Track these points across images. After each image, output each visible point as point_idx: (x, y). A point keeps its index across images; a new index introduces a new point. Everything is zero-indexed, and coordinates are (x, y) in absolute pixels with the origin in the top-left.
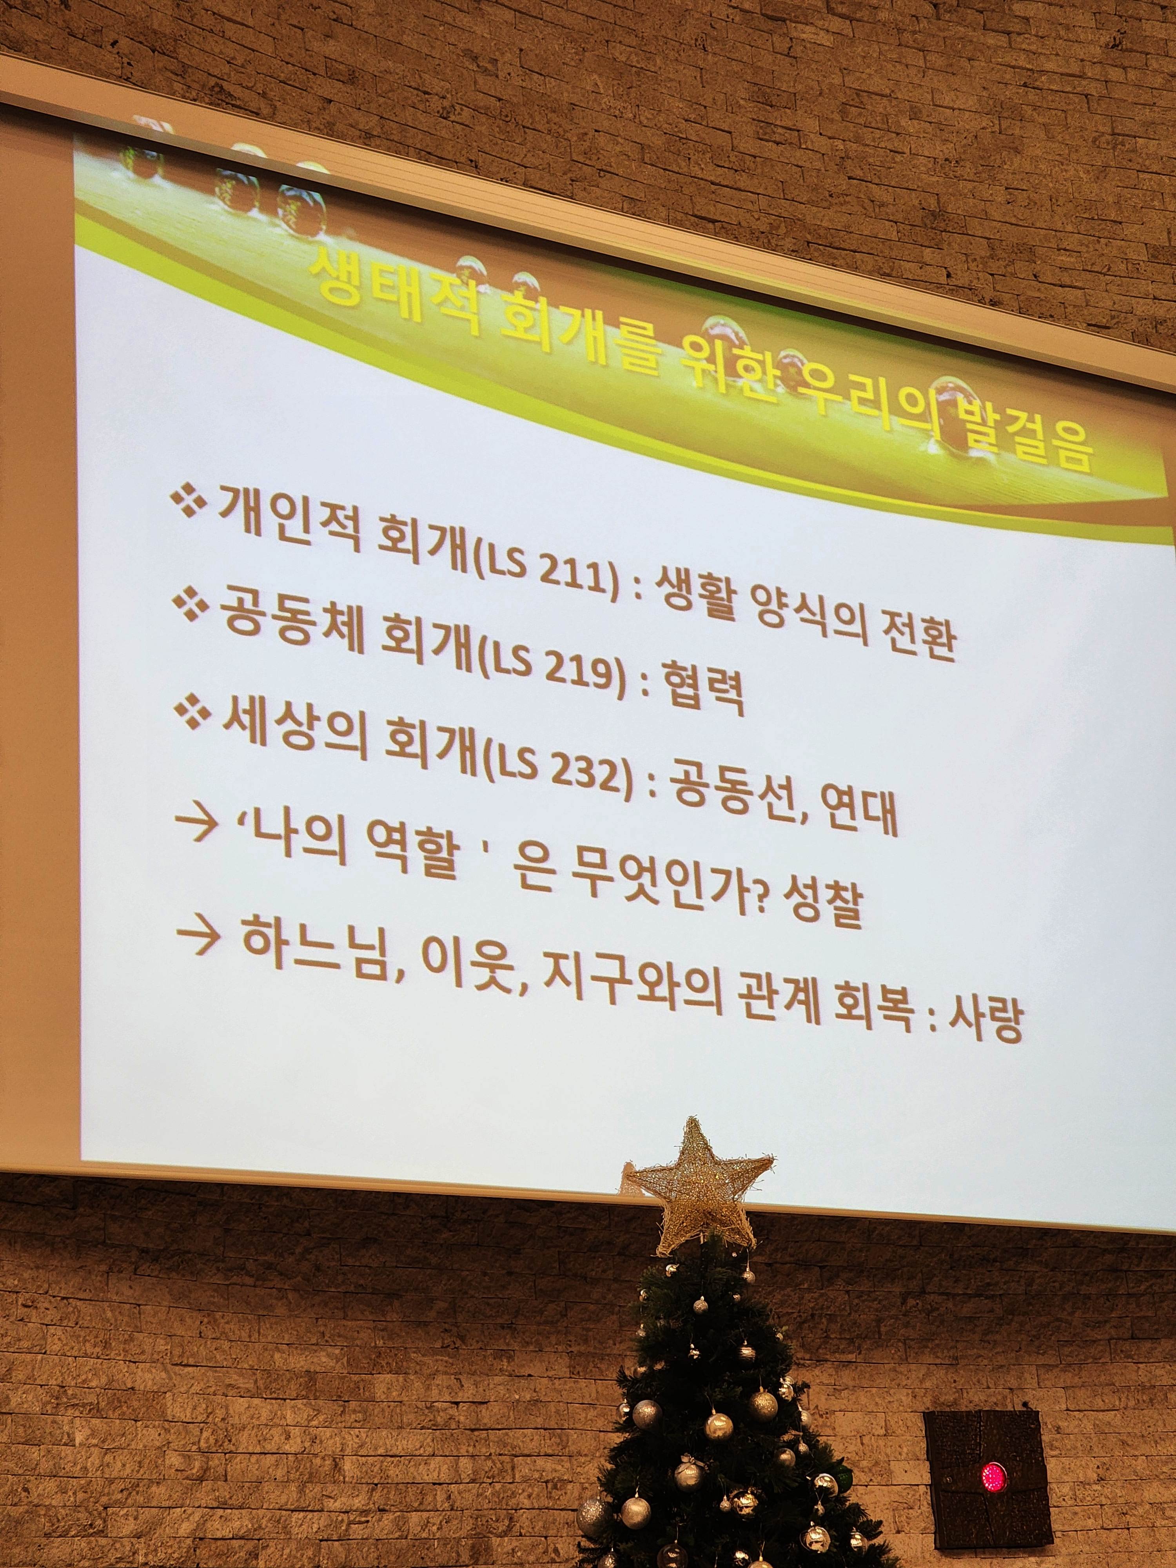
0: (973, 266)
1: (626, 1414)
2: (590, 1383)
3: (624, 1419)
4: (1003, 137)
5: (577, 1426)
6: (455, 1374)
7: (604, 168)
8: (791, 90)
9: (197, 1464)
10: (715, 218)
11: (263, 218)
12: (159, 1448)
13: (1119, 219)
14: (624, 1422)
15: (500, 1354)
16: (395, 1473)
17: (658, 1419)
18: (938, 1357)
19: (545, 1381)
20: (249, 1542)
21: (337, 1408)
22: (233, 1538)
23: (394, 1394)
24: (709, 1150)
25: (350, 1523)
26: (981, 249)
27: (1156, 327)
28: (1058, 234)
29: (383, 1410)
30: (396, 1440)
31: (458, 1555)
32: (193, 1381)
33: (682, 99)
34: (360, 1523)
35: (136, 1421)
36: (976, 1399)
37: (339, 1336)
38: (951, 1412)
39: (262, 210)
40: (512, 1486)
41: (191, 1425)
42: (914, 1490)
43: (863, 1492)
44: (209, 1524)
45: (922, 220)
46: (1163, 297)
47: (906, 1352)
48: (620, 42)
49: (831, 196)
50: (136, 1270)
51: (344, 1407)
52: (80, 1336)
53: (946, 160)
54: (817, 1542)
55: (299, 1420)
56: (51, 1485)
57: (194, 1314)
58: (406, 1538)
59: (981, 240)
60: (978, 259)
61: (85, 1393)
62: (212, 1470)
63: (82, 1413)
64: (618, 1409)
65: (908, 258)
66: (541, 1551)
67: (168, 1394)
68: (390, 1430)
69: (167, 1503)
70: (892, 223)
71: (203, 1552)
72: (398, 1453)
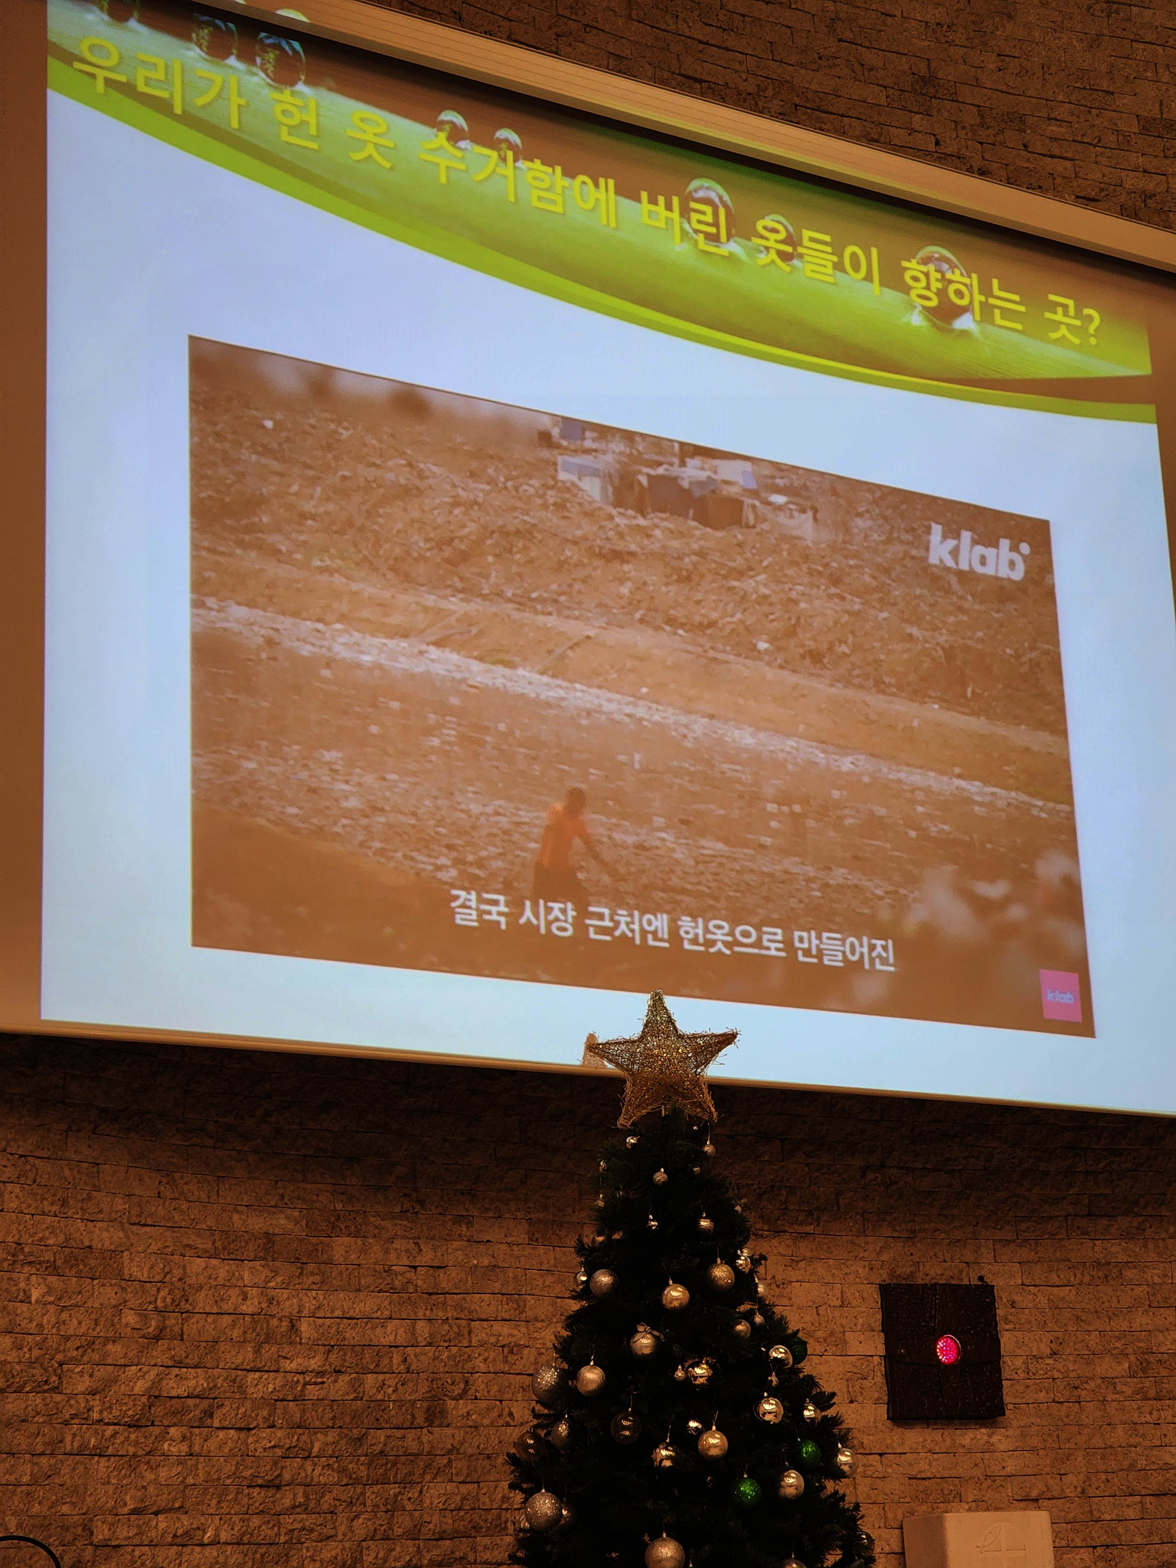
0: (962, 134)
1: (583, 1282)
2: (549, 1250)
3: (581, 1287)
5: (534, 1291)
6: (414, 1238)
7: (591, 24)
9: (153, 1323)
10: (703, 78)
11: (240, 66)
12: (115, 1306)
13: (1111, 89)
14: (581, 1290)
15: (459, 1220)
16: (352, 1335)
17: (614, 1286)
18: (896, 1231)
19: (504, 1247)
20: (204, 1401)
21: (294, 1270)
22: (188, 1397)
23: (352, 1257)
24: (673, 1024)
25: (306, 1384)
26: (970, 117)
27: (1145, 201)
28: (1049, 102)
29: (341, 1273)
30: (353, 1303)
31: (414, 1417)
32: (150, 1241)
34: (315, 1383)
35: (93, 1279)
36: (932, 1272)
37: (298, 1199)
38: (908, 1285)
39: (240, 57)
40: (467, 1349)
41: (148, 1284)
42: (869, 1361)
43: (817, 1361)
44: (164, 1383)
45: (912, 85)
46: (1153, 171)
47: (864, 1225)
49: (820, 58)
50: (95, 1129)
51: (302, 1268)
52: (37, 1194)
53: (938, 24)
54: (770, 1413)
55: (256, 1280)
56: (8, 1341)
57: (153, 1174)
58: (361, 1399)
59: (971, 107)
60: (967, 126)
61: (42, 1250)
62: (168, 1330)
63: (38, 1270)
64: (575, 1277)
65: (896, 124)
66: (496, 1414)
67: (126, 1253)
68: (348, 1293)
69: (122, 1362)
70: (882, 88)
71: (158, 1410)
72: (355, 1316)
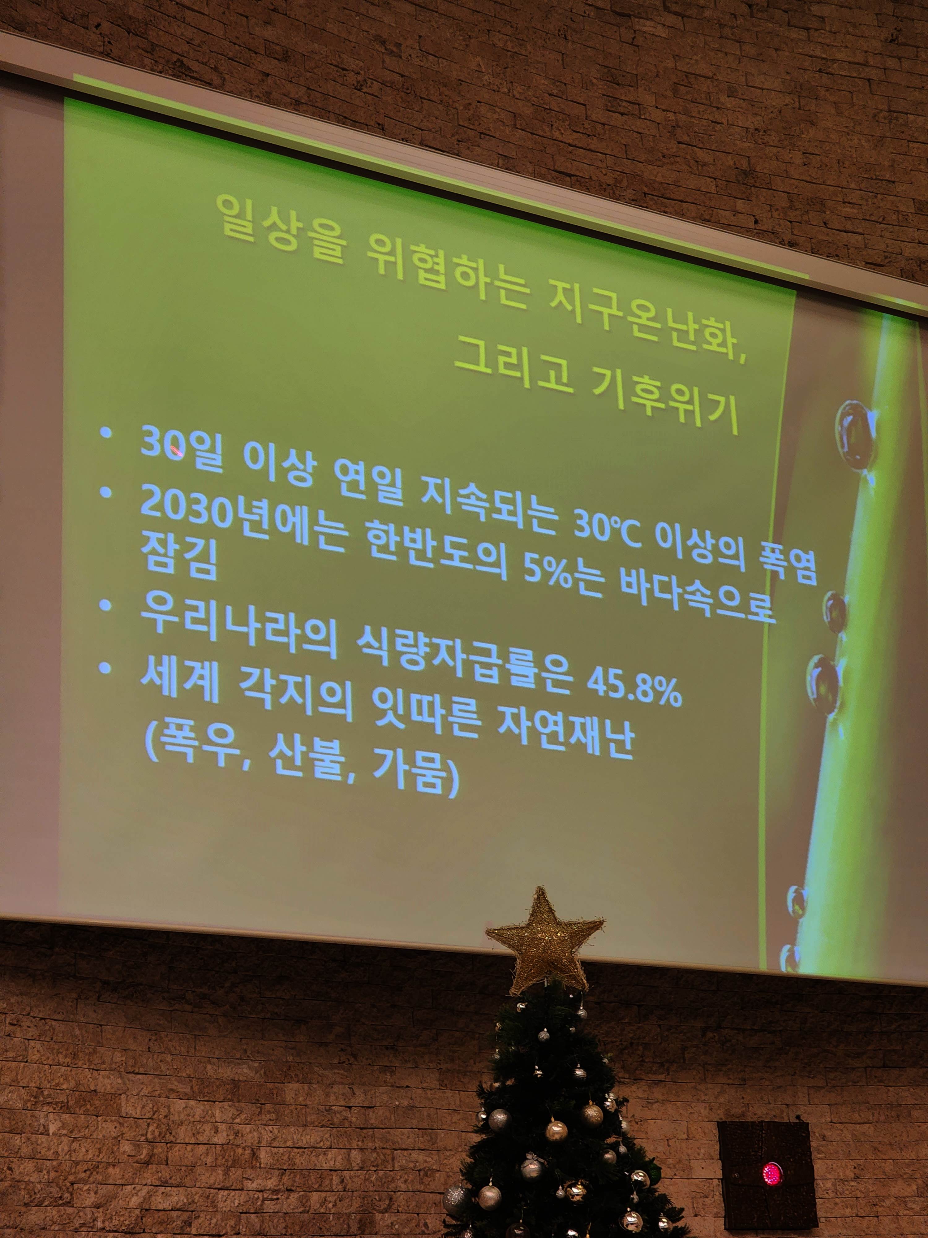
0: (776, 214)
1: (483, 1119)
2: (455, 1093)
3: (482, 1123)
4: (802, 112)
5: (444, 1127)
6: (349, 1084)
7: (484, 131)
8: (635, 72)
9: (145, 1152)
10: (572, 173)
12: (115, 1138)
13: (893, 179)
14: (482, 1126)
15: (385, 1069)
16: (301, 1161)
17: (508, 1124)
18: (730, 1079)
19: (419, 1091)
20: (184, 1213)
21: (255, 1109)
22: (172, 1210)
23: (301, 1099)
24: (553, 913)
25: (264, 1200)
26: (782, 201)
27: (920, 266)
28: (844, 190)
29: (292, 1111)
30: (302, 1135)
31: (349, 1227)
32: (142, 1086)
33: (546, 78)
34: (272, 1200)
35: (97, 1116)
36: (759, 1112)
37: (258, 1052)
38: (740, 1122)
40: (391, 1173)
41: (141, 1121)
42: (709, 1183)
43: (668, 1183)
44: (153, 1198)
45: (736, 177)
47: (705, 1074)
48: (499, 32)
49: (664, 157)
50: (99, 997)
51: (261, 1108)
52: (54, 1049)
53: (756, 129)
54: (632, 1224)
55: (225, 1118)
56: (29, 1166)
57: (144, 1033)
58: (308, 1212)
59: (783, 194)
60: (780, 208)
61: (58, 1093)
62: (156, 1156)
63: (54, 1109)
64: (477, 1116)
65: (724, 207)
66: (414, 1225)
67: (123, 1096)
68: (297, 1127)
69: (119, 1182)
70: (712, 180)
71: (148, 1220)
72: (303, 1146)
